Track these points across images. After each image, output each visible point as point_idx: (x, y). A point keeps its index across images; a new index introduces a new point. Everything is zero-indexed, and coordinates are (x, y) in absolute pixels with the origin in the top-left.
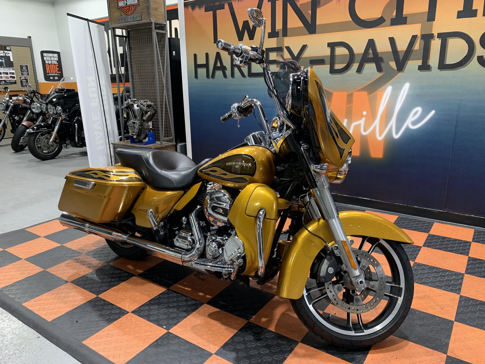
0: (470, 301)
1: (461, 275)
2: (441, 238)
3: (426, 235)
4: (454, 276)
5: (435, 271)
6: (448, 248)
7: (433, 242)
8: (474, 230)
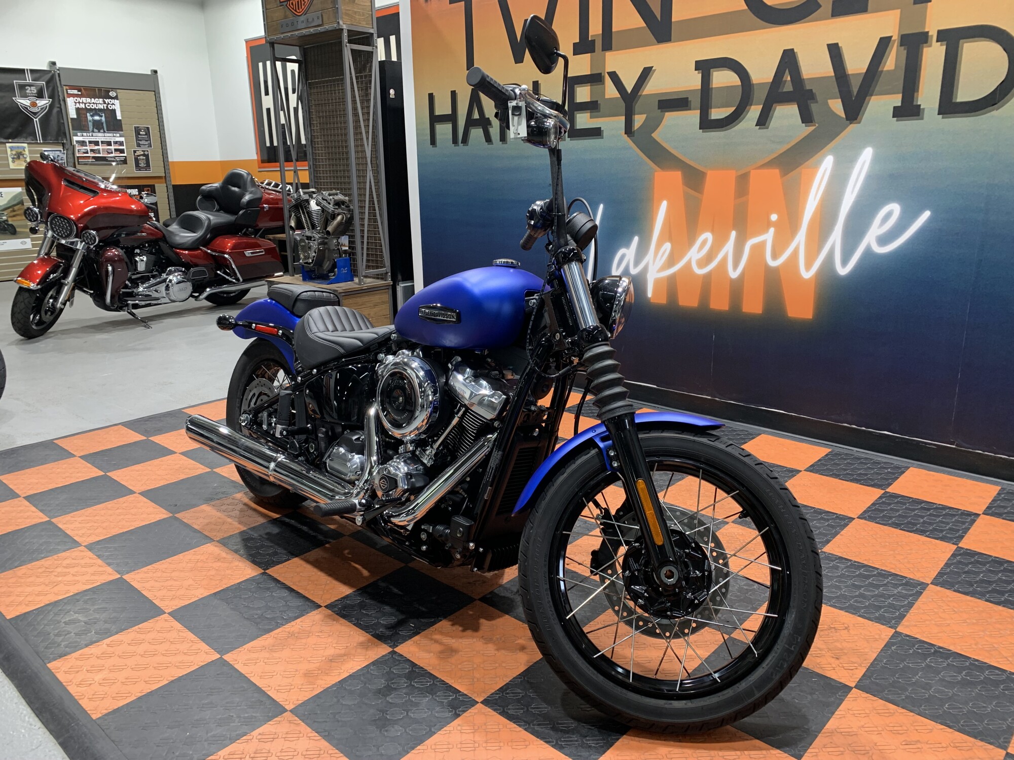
0: (914, 646)
1: (919, 587)
2: (909, 503)
3: (877, 493)
4: (900, 588)
5: (860, 574)
6: (915, 524)
7: (886, 510)
8: (1000, 488)
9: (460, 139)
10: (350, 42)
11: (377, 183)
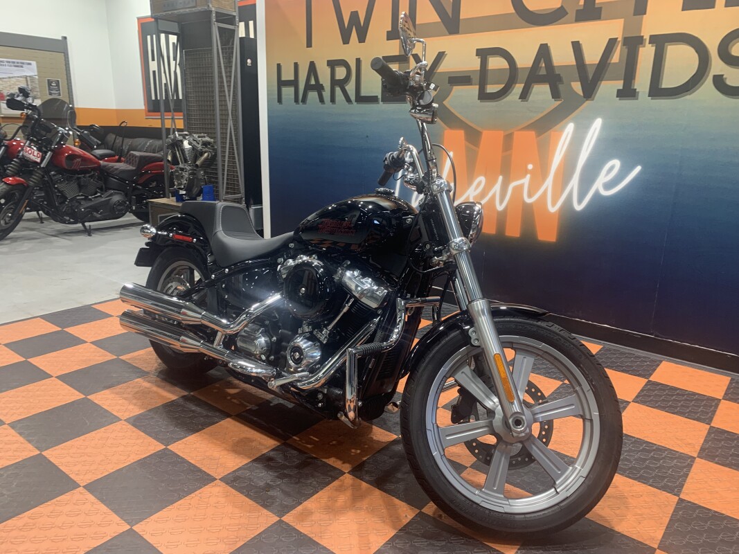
9: (301, 99)
10: (217, 21)
11: (236, 129)
